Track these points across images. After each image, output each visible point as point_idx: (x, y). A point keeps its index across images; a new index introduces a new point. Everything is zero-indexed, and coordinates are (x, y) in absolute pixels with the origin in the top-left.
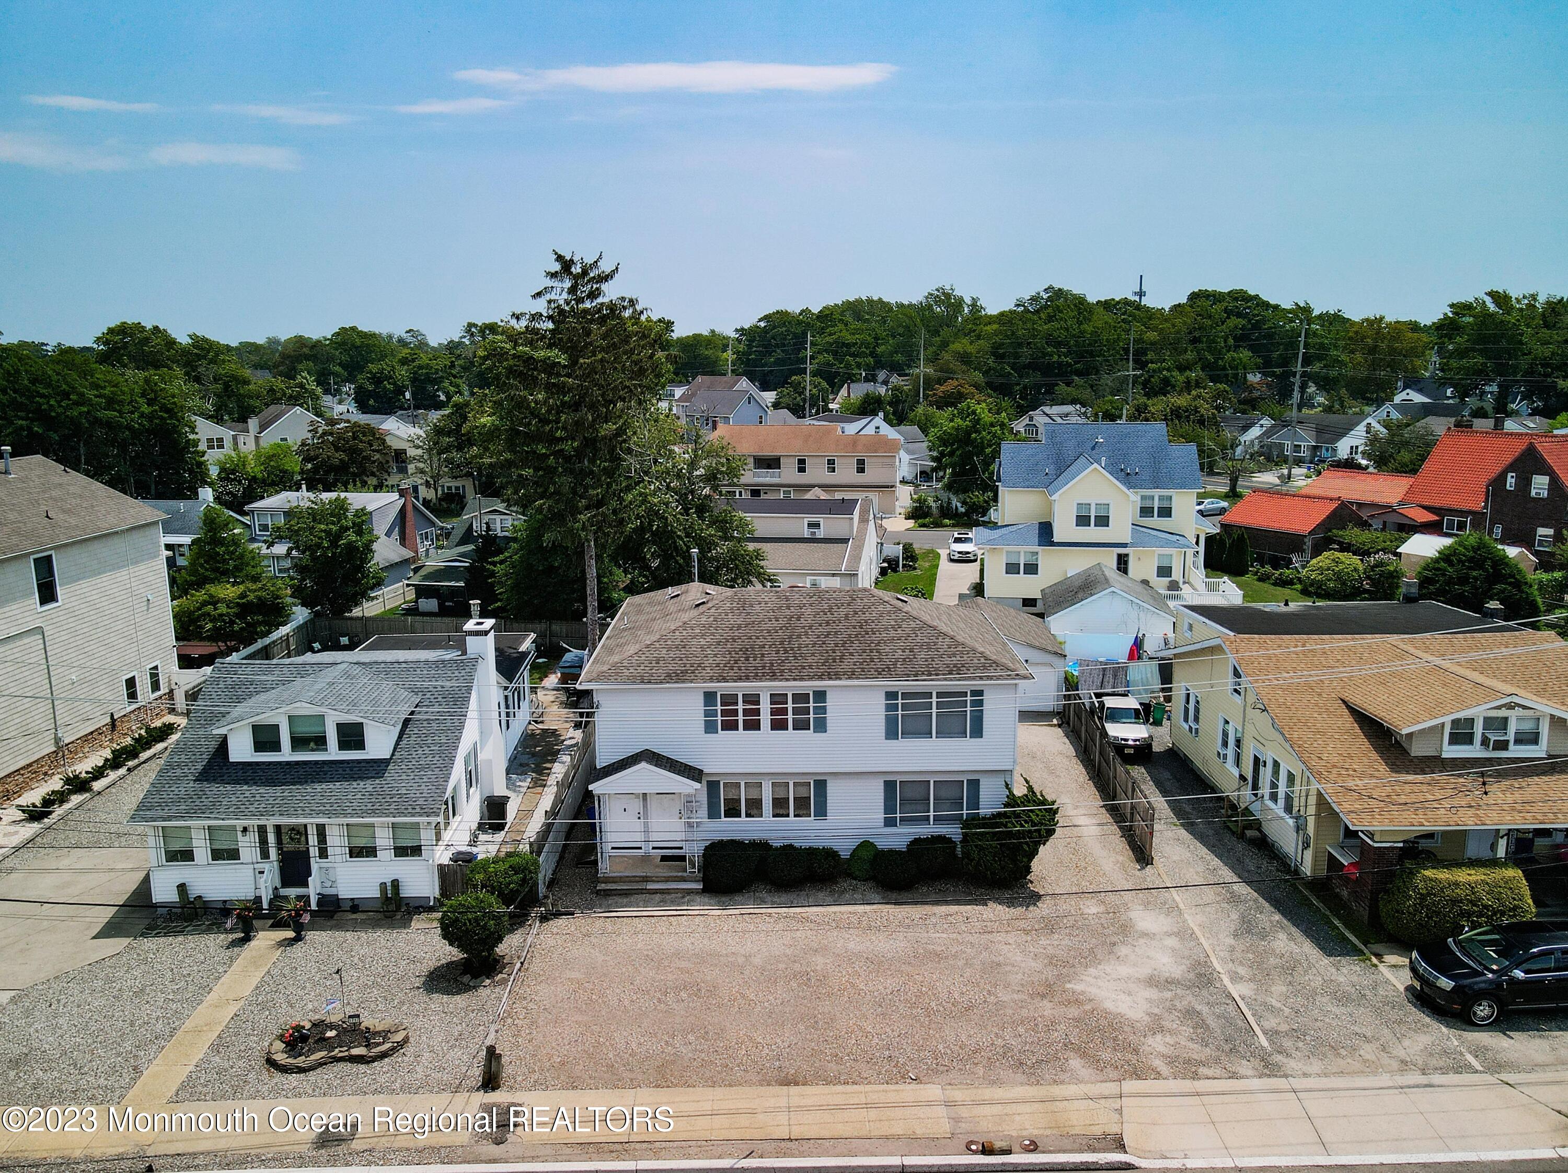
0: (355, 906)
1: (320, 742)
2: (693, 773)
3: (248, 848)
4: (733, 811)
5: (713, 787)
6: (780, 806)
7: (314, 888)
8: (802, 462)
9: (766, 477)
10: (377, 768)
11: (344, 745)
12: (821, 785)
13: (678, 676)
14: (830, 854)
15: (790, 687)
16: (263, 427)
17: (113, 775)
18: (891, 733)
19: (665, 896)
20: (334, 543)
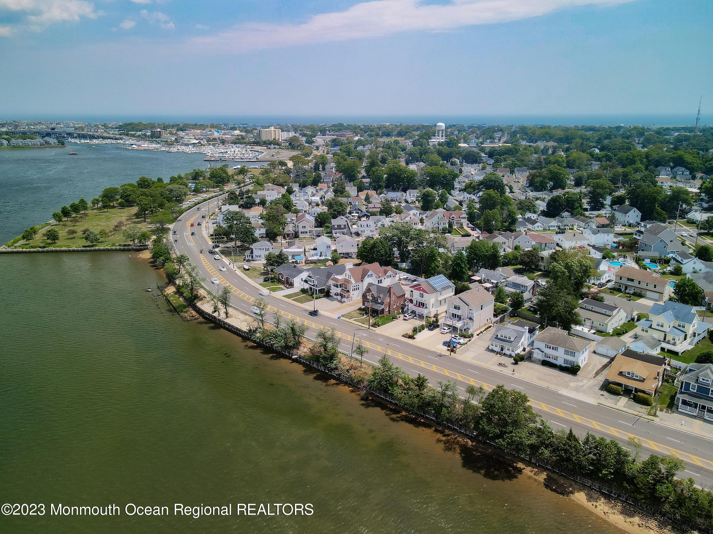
0: (507, 355)
1: (507, 338)
2: (543, 352)
3: (498, 346)
4: (547, 357)
5: (545, 354)
6: (552, 358)
7: (503, 352)
8: (639, 282)
9: (630, 283)
10: (511, 342)
11: (509, 338)
12: (557, 357)
13: (543, 341)
14: (556, 365)
15: (554, 346)
16: (515, 238)
17: (485, 332)
18: (565, 354)
19: (537, 364)
20: (517, 300)
